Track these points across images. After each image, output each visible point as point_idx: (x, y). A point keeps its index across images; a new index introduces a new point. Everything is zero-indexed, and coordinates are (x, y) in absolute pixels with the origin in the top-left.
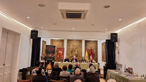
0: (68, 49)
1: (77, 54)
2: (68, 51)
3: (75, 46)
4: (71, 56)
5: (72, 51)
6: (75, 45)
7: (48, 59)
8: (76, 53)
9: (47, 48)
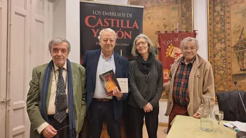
9: (88, 25)
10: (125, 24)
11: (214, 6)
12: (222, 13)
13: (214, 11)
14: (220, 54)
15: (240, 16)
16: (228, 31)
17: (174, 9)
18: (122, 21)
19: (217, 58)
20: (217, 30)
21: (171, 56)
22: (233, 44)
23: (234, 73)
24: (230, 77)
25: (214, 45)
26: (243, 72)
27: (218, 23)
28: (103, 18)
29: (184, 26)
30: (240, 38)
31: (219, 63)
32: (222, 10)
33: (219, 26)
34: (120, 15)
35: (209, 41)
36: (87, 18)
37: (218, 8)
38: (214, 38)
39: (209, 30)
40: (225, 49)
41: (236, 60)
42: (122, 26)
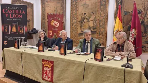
0: (73, 16)
1: (95, 28)
2: (74, 21)
3: (90, 7)
4: (79, 32)
5: (82, 21)
6: (88, 6)
7: (10, 38)
8: (91, 24)
9: (4, 12)
10: (19, 12)
11: (73, 2)
12: (76, 6)
13: (73, 4)
14: (74, 25)
15: (82, 7)
16: (77, 14)
17: (58, 3)
18: (18, 11)
19: (73, 26)
20: (74, 13)
21: (53, 25)
22: (79, 20)
23: (79, 33)
24: (77, 35)
25: (73, 20)
26: (81, 33)
27: (74, 10)
28: (10, 10)
29: (62, 11)
30: (81, 17)
31: (74, 28)
32: (76, 4)
33: (74, 11)
34: (17, 8)
35: (71, 18)
36: (4, 10)
37: (74, 3)
38: (72, 17)
39: (71, 13)
40: (76, 22)
41: (80, 27)
42: (18, 13)
